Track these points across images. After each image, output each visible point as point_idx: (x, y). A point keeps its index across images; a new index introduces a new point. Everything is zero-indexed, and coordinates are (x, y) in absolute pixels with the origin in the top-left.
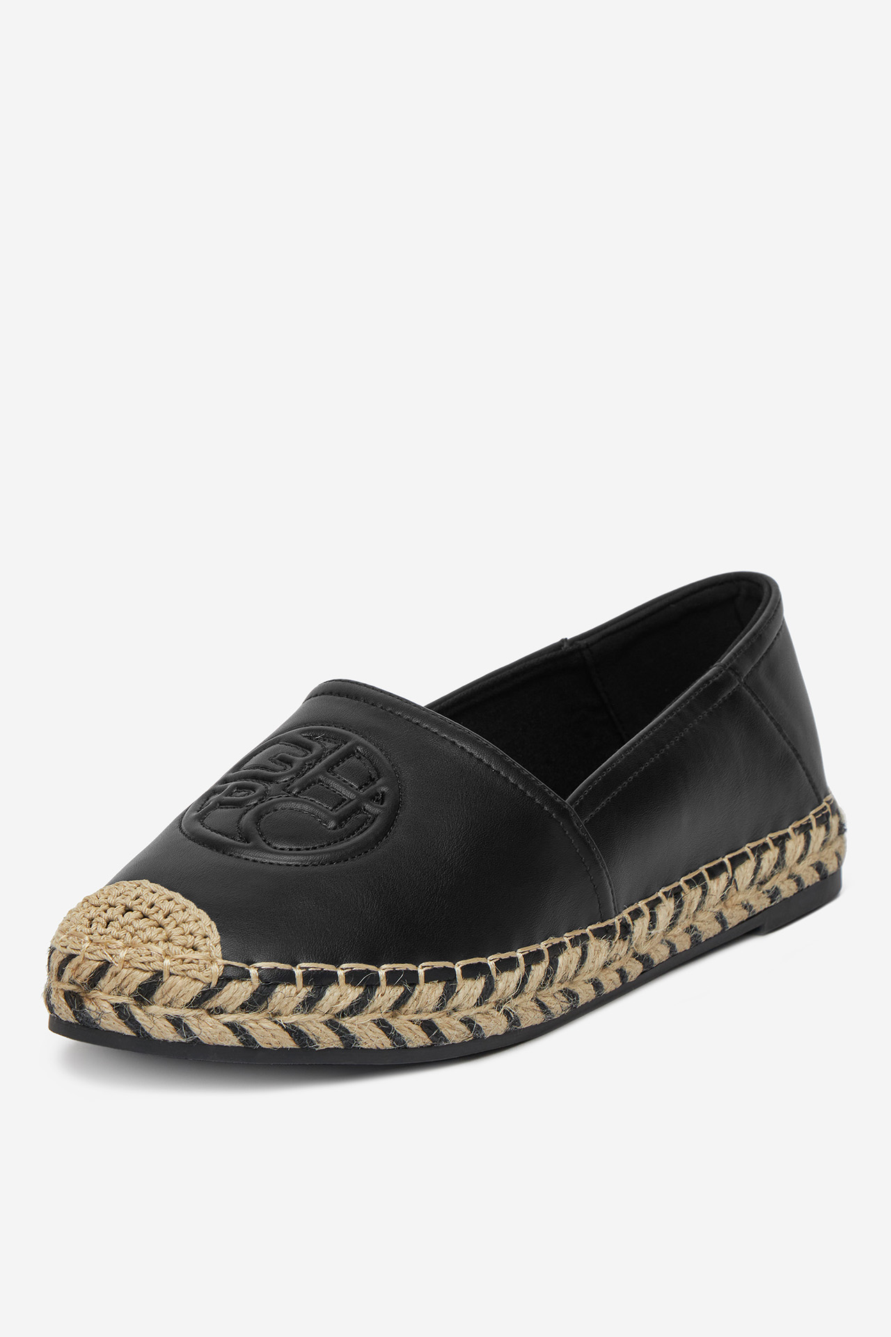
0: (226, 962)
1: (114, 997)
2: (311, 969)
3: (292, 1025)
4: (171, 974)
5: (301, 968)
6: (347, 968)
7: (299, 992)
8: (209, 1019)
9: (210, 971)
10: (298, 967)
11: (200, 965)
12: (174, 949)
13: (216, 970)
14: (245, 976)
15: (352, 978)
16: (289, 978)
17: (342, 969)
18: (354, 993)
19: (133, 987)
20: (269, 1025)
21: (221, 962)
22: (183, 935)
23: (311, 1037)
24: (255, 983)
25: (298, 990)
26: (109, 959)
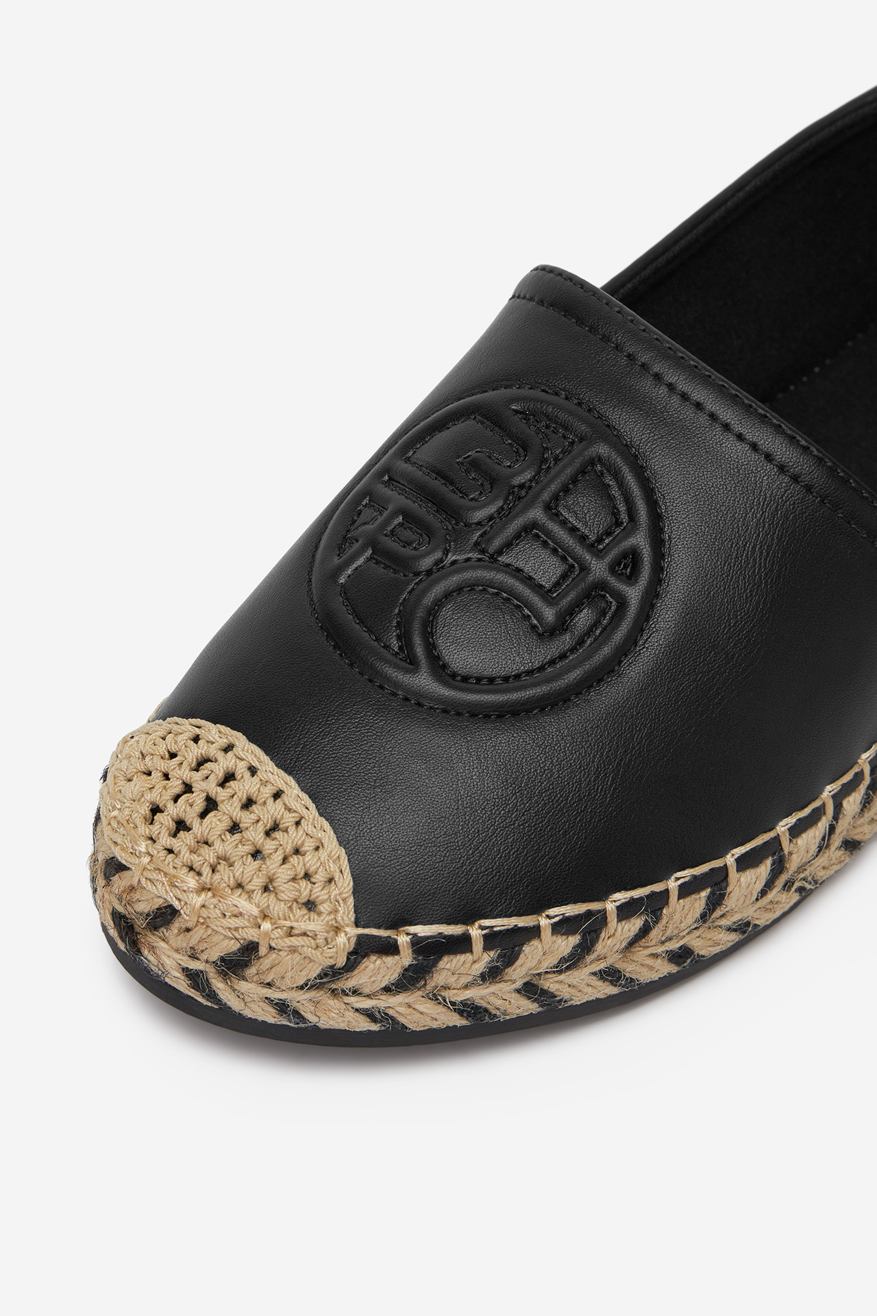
0: (361, 931)
1: (184, 958)
2: (498, 928)
3: (464, 1003)
4: (271, 948)
5: (482, 928)
6: (556, 916)
7: (479, 959)
8: (333, 1003)
9: (334, 950)
10: (477, 924)
11: (318, 941)
12: (278, 908)
13: (345, 941)
14: (390, 948)
15: (563, 927)
16: (461, 944)
17: (548, 917)
18: (566, 944)
19: (215, 955)
20: (428, 1007)
21: (354, 932)
22: (294, 879)
23: (494, 1012)
24: (406, 958)
25: (475, 959)
26: (176, 904)
